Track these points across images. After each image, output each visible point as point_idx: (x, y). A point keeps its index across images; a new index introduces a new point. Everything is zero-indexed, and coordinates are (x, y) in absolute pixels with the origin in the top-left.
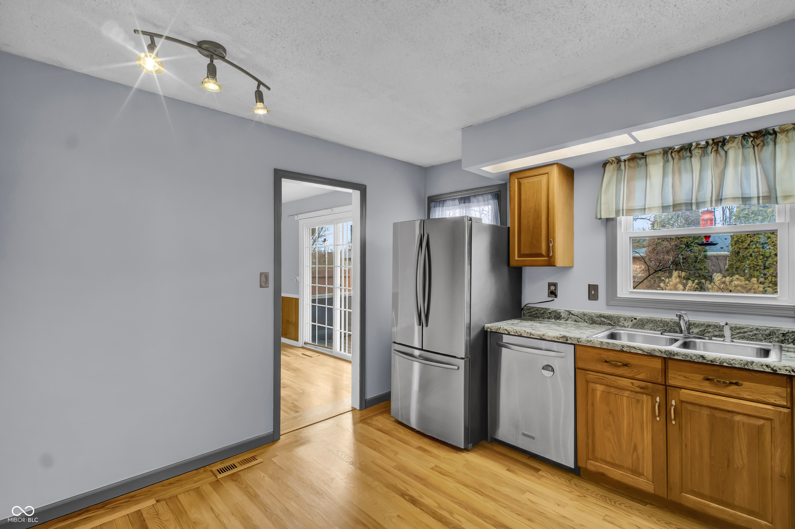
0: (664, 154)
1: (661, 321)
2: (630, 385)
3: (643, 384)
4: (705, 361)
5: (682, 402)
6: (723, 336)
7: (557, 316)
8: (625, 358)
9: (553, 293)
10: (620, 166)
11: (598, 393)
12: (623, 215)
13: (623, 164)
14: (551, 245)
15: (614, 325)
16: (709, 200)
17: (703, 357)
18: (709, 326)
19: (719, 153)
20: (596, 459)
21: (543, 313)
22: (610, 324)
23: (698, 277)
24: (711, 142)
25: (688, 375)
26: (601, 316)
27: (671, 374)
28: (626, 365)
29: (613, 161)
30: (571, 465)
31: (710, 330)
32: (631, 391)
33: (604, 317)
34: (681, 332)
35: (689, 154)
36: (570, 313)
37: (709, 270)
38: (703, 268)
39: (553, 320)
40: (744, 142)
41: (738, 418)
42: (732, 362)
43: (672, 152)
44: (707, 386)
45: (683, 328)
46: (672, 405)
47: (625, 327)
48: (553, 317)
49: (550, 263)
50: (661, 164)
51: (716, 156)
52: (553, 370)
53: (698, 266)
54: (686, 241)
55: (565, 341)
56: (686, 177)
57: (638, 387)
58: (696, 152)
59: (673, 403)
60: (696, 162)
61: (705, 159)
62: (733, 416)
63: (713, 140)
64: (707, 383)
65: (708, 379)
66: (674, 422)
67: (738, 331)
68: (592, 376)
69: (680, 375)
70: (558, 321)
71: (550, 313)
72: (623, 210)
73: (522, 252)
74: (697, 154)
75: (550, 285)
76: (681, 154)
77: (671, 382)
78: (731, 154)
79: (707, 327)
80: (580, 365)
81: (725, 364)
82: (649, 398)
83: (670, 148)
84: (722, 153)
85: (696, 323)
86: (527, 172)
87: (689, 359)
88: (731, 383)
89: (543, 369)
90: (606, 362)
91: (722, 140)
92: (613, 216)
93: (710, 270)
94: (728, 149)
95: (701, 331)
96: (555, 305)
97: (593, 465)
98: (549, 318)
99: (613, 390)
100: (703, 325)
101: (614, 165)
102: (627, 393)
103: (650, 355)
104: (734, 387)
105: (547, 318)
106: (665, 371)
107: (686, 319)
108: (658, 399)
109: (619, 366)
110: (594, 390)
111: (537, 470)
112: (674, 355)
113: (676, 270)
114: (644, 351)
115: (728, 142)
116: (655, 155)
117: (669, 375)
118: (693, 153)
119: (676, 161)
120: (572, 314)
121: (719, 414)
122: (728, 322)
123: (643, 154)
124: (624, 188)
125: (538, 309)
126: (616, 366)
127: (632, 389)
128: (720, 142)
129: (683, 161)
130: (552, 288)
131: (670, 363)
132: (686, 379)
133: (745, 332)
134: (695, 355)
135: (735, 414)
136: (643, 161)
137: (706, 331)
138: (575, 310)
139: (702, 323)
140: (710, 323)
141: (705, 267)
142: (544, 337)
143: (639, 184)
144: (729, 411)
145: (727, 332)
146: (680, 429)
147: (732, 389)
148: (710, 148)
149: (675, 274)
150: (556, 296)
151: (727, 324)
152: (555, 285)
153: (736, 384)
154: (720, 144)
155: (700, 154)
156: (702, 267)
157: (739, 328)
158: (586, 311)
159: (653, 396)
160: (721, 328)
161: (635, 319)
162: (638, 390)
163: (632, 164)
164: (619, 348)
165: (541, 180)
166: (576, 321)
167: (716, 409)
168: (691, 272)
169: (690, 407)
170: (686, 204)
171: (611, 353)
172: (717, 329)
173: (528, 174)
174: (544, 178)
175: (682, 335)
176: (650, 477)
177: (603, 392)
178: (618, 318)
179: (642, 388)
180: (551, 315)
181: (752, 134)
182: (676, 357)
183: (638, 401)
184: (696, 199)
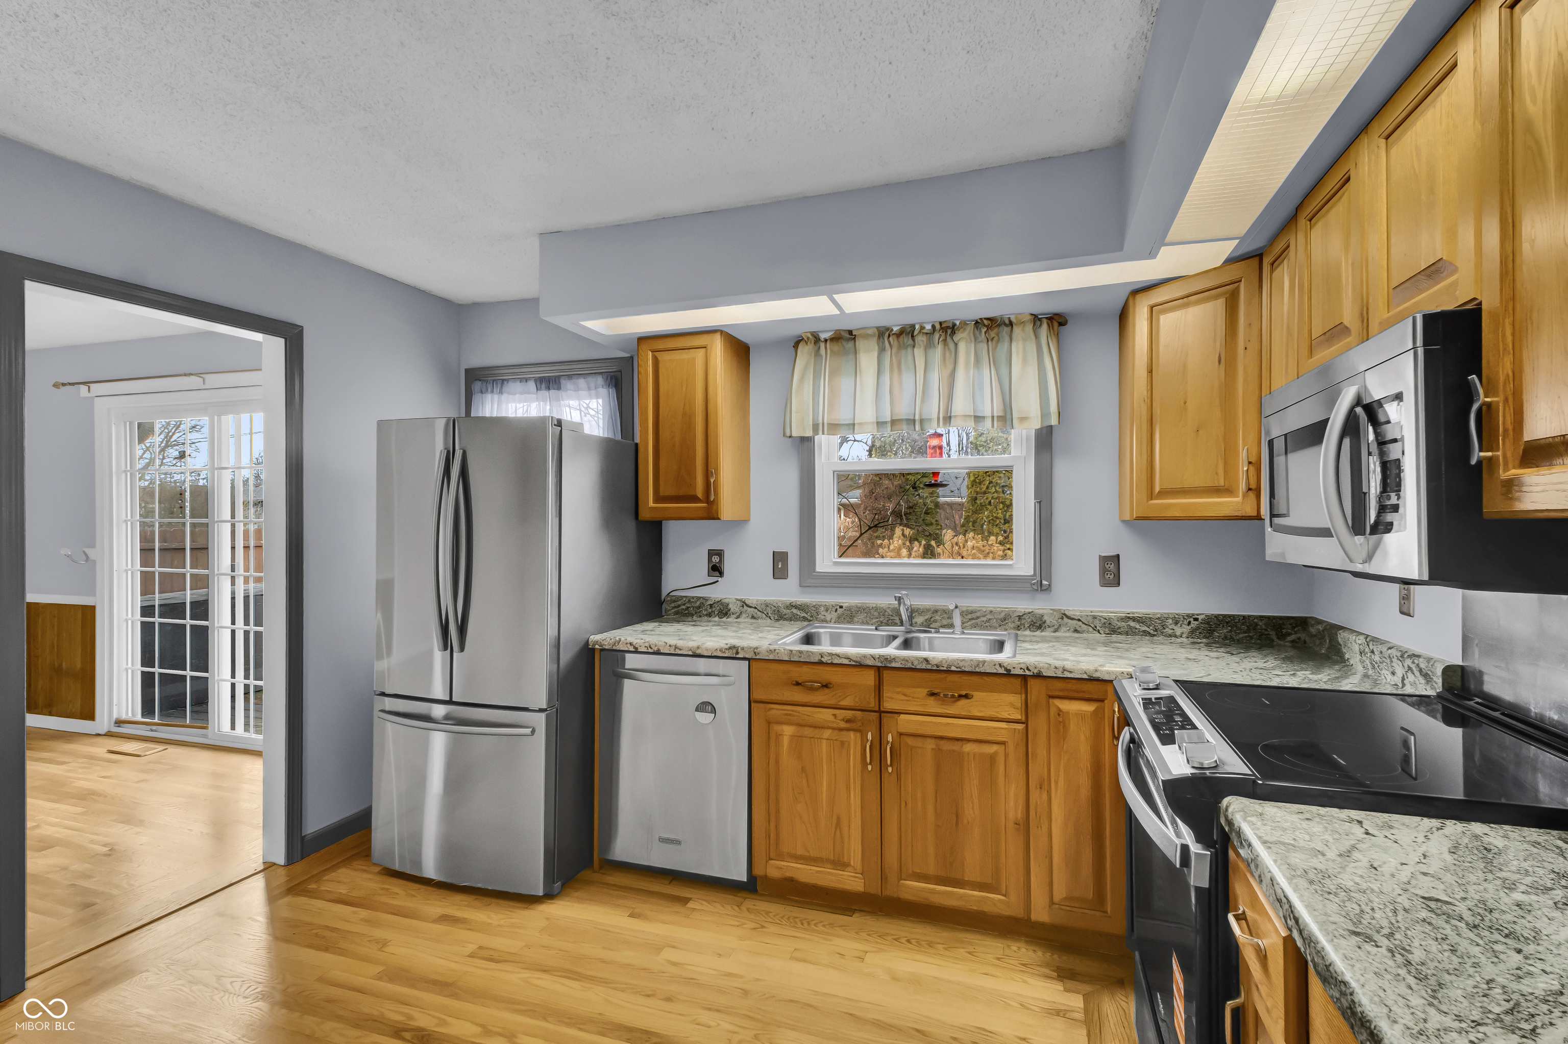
0: (879, 338)
1: (876, 609)
2: (832, 718)
3: (849, 714)
4: (929, 667)
5: (901, 734)
6: (951, 626)
7: (721, 611)
8: (826, 674)
9: (716, 570)
10: (819, 348)
11: (786, 741)
12: (823, 433)
13: (822, 345)
14: (712, 481)
15: (811, 620)
16: (935, 416)
17: (926, 660)
18: (936, 611)
19: (948, 345)
20: (780, 857)
21: (699, 607)
22: (805, 619)
23: (927, 536)
24: (938, 326)
25: (908, 691)
26: (792, 606)
27: (887, 693)
28: (826, 686)
29: (808, 338)
30: (741, 875)
31: (937, 618)
32: (834, 729)
33: (796, 607)
34: (902, 625)
35: (910, 342)
36: (744, 604)
37: (941, 526)
38: (935, 523)
39: (717, 619)
40: (977, 333)
41: (968, 748)
42: (961, 664)
43: (889, 336)
44: (933, 706)
45: (904, 617)
46: (888, 742)
47: (826, 621)
48: (716, 613)
49: (711, 513)
50: (876, 354)
51: (945, 348)
52: (714, 711)
53: (928, 518)
54: (913, 479)
55: (733, 654)
56: (907, 379)
57: (843, 720)
58: (921, 339)
59: (890, 738)
60: (919, 353)
61: (930, 352)
62: (962, 746)
63: (941, 323)
64: (931, 701)
65: (933, 694)
66: (890, 769)
67: (970, 616)
68: (776, 711)
69: (898, 693)
70: (724, 619)
71: (711, 606)
72: (823, 424)
73: (663, 492)
74: (921, 343)
75: (711, 553)
76: (901, 338)
77: (888, 705)
78: (962, 346)
79: (933, 613)
80: (757, 696)
81: (953, 668)
82: (858, 735)
83: (887, 329)
84: (952, 345)
85: (920, 609)
86: (667, 340)
87: (909, 665)
88: (960, 696)
89: (697, 710)
90: (798, 684)
91: (951, 325)
92: (809, 433)
93: (943, 525)
94: (959, 341)
95: (926, 620)
96: (721, 591)
97: (776, 869)
98: (709, 615)
99: (808, 732)
100: (928, 610)
101: (811, 346)
102: (827, 733)
103: (859, 665)
104: (963, 702)
105: (706, 615)
106: (879, 688)
107: (908, 602)
108: (870, 737)
109: (817, 689)
110: (779, 736)
111: (685, 901)
112: (891, 662)
113: (900, 525)
114: (850, 659)
115: (959, 329)
116: (866, 337)
117: (885, 695)
118: (916, 339)
119: (894, 350)
120: (748, 606)
121: (946, 746)
122: (959, 605)
123: (850, 332)
124: (824, 384)
125: (690, 600)
126: (812, 689)
127: (835, 725)
128: (948, 327)
129: (903, 352)
130: (716, 559)
131: (886, 674)
132: (906, 698)
133: (978, 618)
134: (917, 658)
135: (964, 742)
136: (851, 344)
137: (932, 620)
138: (753, 598)
139: (928, 607)
140: (937, 607)
141: (936, 521)
142: (698, 652)
143: (845, 383)
144: (958, 740)
145: (957, 620)
146: (899, 778)
147: (961, 707)
148: (937, 336)
149: (898, 531)
150: (721, 574)
151: (956, 607)
152: (720, 553)
153: (966, 696)
154: (949, 331)
155: (925, 343)
156: (933, 521)
157: (972, 612)
158: (769, 598)
159: (862, 732)
160: (948, 614)
161: (841, 607)
162: (843, 725)
163: (836, 347)
164: (816, 659)
165: (694, 360)
166: (753, 617)
167: (941, 738)
168: (920, 529)
169: (911, 741)
170: (908, 420)
171: (805, 669)
172: (945, 615)
173: (671, 344)
174: (700, 354)
175: (902, 628)
176: (859, 867)
177: (793, 736)
178: (817, 607)
179: (848, 721)
180: (713, 610)
181: (986, 322)
182: (894, 665)
183: (843, 743)
184: (920, 415)
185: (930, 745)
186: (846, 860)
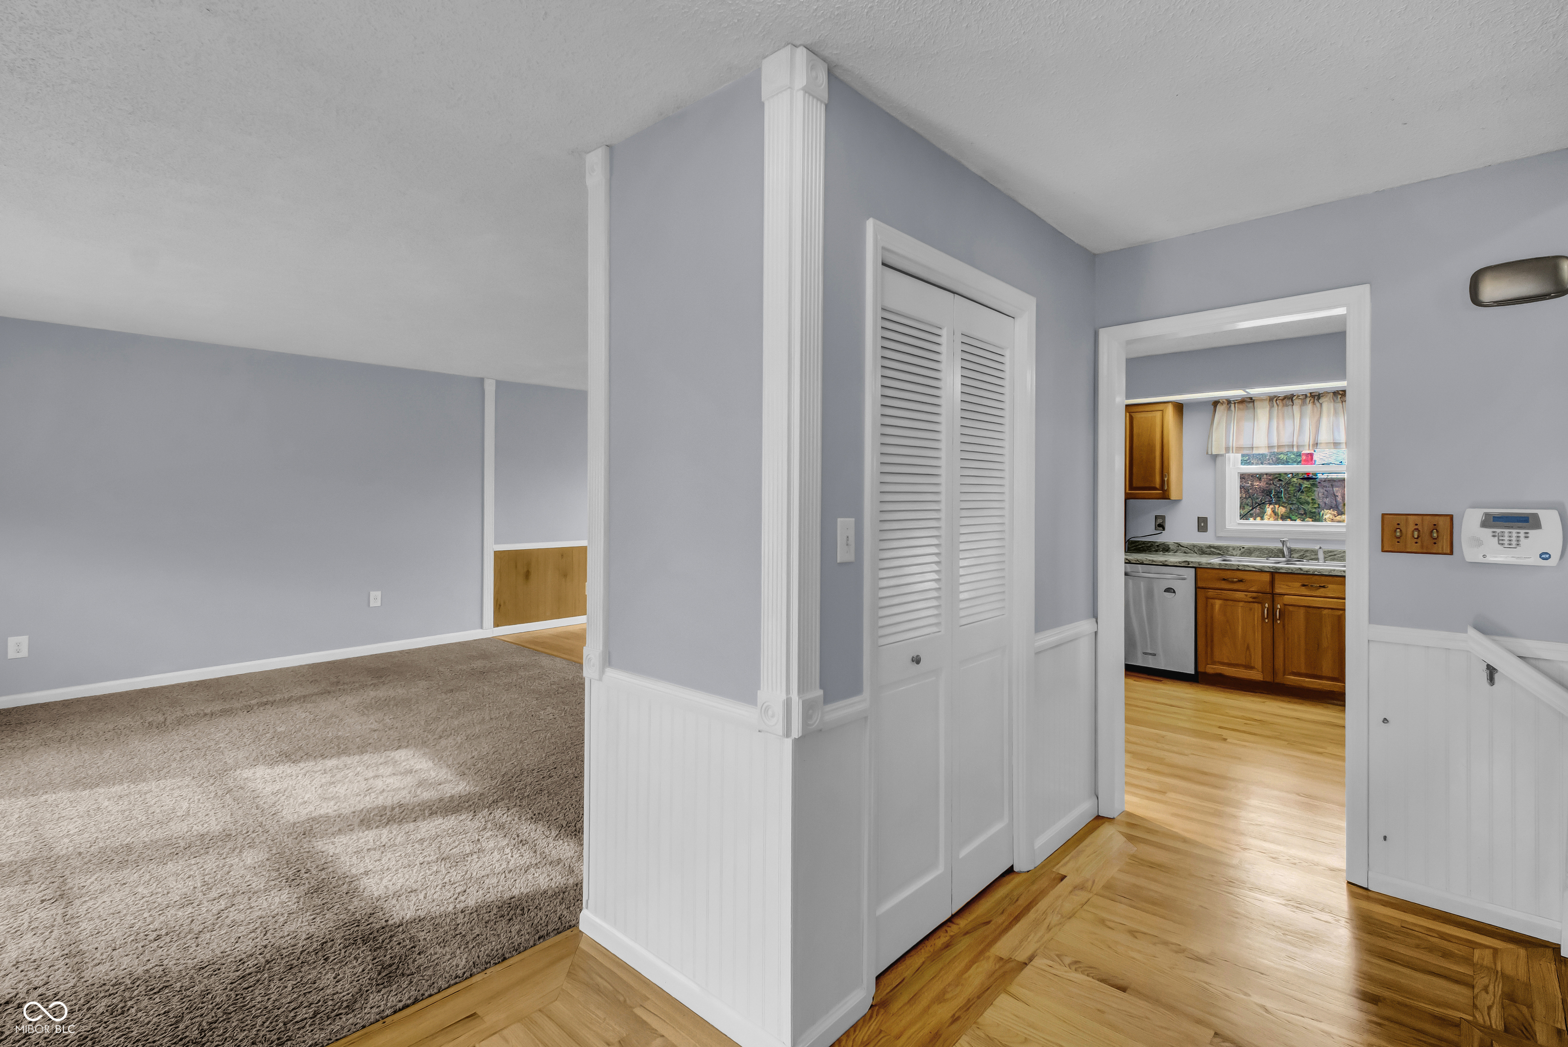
0: (1270, 401)
2: (1244, 597)
3: (1253, 595)
4: (1302, 571)
5: (1285, 605)
6: (1317, 559)
7: (1164, 548)
8: (1238, 575)
9: (1160, 526)
10: (1230, 407)
11: (1218, 608)
12: (1233, 452)
13: (1233, 406)
14: (1166, 479)
15: (1223, 554)
16: (1307, 444)
17: (1301, 569)
18: (1307, 551)
19: (1315, 404)
20: (1214, 663)
21: (1151, 546)
22: (1219, 554)
24: (1309, 395)
25: (1290, 584)
26: (1210, 547)
27: (1277, 585)
28: (1240, 581)
29: (1223, 402)
30: (1191, 671)
31: (1308, 554)
32: (1245, 602)
33: (1213, 547)
35: (1291, 403)
36: (1179, 545)
39: (1161, 553)
40: (1335, 399)
41: (1325, 612)
42: (1322, 571)
43: (1276, 400)
44: (1304, 591)
45: (1286, 553)
46: (1278, 609)
47: (1234, 555)
48: (1162, 549)
49: (1164, 495)
50: (1268, 409)
51: (1313, 406)
52: (1173, 592)
55: (1185, 565)
56: (1289, 423)
57: (1248, 598)
59: (1279, 607)
60: (1296, 408)
61: (1304, 408)
62: (1321, 611)
63: (1311, 393)
64: (1303, 589)
65: (1304, 585)
66: (1279, 622)
67: (1329, 553)
68: (1213, 593)
69: (1283, 585)
70: (1166, 553)
71: (1158, 546)
72: (1233, 447)
73: (1134, 485)
74: (1297, 404)
75: (1157, 518)
76: (1285, 401)
77: (1277, 591)
78: (1325, 406)
79: (1304, 551)
80: (1200, 585)
81: (1316, 573)
82: (1260, 605)
83: (1275, 397)
84: (1317, 404)
85: (1296, 549)
86: (1140, 407)
87: (1290, 571)
88: (1320, 587)
89: (1164, 591)
91: (1317, 394)
92: (1223, 452)
94: (1322, 402)
95: (1301, 555)
96: (1163, 538)
97: (1211, 669)
99: (1230, 603)
100: (1301, 550)
101: (1225, 406)
102: (1242, 604)
103: (1259, 571)
104: (1322, 589)
105: (1155, 550)
106: (1272, 583)
108: (1267, 605)
109: (1235, 583)
110: (1214, 605)
111: (1161, 681)
112: (1279, 569)
114: (1253, 569)
116: (1262, 400)
118: (1295, 402)
119: (1280, 407)
120: (1182, 546)
121: (1312, 611)
123: (1251, 398)
124: (1233, 428)
125: (1145, 542)
126: (1232, 583)
127: (1246, 600)
129: (1286, 408)
130: (1160, 521)
131: (1277, 576)
132: (1289, 588)
134: (1295, 568)
135: (1322, 609)
136: (1251, 404)
137: (1304, 555)
138: (1185, 542)
142: (1166, 563)
143: (1247, 425)
144: (1319, 608)
145: (1321, 556)
146: (1284, 626)
147: (1321, 592)
148: (1308, 400)
150: (1163, 529)
151: (1321, 548)
152: (1162, 518)
153: (1324, 587)
154: (1316, 397)
158: (1196, 543)
159: (1262, 603)
160: (1316, 551)
161: (1244, 548)
162: (1251, 600)
163: (1241, 406)
164: (1233, 568)
165: (1155, 417)
166: (1186, 551)
167: (1309, 607)
169: (1291, 608)
170: (1289, 446)
171: (1224, 571)
172: (1313, 553)
173: (1141, 409)
174: (1159, 414)
175: (1285, 559)
176: (1260, 669)
177: (1221, 605)
178: (1227, 548)
179: (1254, 598)
180: (1159, 548)
181: (1341, 392)
182: (1281, 571)
183: (1251, 609)
184: (1297, 443)
185: (1302, 611)
186: (1252, 665)
